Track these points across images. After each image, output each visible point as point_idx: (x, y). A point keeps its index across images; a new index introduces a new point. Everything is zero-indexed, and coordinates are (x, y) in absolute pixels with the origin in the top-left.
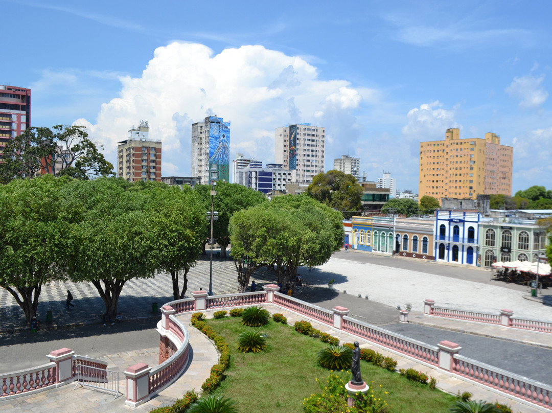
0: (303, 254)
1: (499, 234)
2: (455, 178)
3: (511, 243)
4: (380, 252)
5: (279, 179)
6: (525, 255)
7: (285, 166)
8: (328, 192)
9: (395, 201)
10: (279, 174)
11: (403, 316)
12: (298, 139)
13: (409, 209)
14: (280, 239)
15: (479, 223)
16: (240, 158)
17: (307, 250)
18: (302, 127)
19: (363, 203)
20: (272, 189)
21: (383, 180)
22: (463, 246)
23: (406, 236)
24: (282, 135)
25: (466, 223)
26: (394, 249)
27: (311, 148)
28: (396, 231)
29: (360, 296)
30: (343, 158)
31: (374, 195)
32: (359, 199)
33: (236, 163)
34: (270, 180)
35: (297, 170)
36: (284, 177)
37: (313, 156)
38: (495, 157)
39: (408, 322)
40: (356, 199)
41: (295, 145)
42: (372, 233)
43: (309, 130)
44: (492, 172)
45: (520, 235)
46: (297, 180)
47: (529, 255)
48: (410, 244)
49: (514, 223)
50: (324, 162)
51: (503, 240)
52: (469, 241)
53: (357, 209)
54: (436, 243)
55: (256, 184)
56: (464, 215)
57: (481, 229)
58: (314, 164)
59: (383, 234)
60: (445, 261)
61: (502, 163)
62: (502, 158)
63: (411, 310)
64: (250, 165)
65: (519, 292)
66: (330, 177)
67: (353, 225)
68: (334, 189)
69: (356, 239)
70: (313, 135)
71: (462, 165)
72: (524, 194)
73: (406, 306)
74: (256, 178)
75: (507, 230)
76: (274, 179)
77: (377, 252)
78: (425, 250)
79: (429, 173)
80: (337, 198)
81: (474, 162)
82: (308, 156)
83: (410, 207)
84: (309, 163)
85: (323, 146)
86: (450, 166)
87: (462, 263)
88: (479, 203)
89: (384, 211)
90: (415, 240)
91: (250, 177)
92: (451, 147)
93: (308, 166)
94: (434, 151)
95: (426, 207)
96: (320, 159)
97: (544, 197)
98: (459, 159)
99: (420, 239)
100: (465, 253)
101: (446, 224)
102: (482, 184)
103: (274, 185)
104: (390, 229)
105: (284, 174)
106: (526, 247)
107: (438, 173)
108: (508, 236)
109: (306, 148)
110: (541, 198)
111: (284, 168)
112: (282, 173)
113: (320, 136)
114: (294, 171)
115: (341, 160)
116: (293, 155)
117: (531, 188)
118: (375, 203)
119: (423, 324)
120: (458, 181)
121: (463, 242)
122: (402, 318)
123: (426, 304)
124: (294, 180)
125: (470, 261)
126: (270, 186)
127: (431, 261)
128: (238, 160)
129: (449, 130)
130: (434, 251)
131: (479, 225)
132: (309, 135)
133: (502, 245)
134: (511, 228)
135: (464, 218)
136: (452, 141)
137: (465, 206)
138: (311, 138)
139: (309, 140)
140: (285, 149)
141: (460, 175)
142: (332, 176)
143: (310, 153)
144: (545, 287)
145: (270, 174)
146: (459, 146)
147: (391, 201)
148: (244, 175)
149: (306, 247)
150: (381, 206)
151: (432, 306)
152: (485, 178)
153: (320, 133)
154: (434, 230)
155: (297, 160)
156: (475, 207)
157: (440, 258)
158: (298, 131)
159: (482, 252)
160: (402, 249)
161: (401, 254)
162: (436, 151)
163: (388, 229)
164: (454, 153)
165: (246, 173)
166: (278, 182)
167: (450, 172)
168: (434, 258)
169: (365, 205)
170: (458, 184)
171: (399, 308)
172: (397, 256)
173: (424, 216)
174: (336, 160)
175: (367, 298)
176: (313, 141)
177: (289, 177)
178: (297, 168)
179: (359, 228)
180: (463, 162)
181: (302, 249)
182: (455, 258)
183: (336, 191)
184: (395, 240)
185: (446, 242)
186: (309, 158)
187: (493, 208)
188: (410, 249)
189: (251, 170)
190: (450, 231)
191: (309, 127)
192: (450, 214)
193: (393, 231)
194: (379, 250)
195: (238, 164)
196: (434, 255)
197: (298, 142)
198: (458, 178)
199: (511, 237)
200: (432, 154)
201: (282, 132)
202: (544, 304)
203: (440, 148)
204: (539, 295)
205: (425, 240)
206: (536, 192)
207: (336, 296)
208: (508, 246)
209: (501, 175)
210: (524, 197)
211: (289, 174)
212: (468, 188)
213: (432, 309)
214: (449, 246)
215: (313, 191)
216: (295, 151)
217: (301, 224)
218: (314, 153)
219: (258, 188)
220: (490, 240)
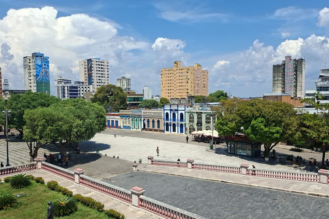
0: (74, 135)
1: (195, 116)
2: (179, 88)
3: (202, 121)
4: (135, 129)
5: (82, 91)
6: (209, 127)
7: (86, 83)
8: (106, 97)
9: (146, 101)
10: (82, 87)
11: (135, 167)
12: (93, 67)
13: (153, 105)
14: (56, 127)
15: (185, 111)
16: (60, 78)
17: (76, 132)
18: (95, 60)
19: (128, 102)
20: (78, 96)
21: (145, 90)
22: (178, 123)
23: (148, 119)
24: (83, 65)
25: (179, 111)
26: (143, 127)
27: (100, 72)
28: (143, 117)
29: (114, 157)
30: (121, 78)
31: (134, 98)
32: (125, 100)
33: (57, 81)
34: (77, 91)
35: (93, 85)
36: (85, 89)
37: (102, 77)
38: (199, 76)
39: (138, 170)
40: (123, 100)
41: (91, 70)
42: (131, 119)
43: (99, 62)
44: (198, 84)
45: (206, 116)
46: (93, 91)
47: (211, 127)
48: (151, 123)
49: (203, 110)
50: (109, 80)
51: (206, 119)
52: (181, 121)
53: (124, 106)
54: (164, 122)
55: (68, 93)
56: (178, 107)
57: (186, 114)
58: (103, 81)
59: (137, 119)
60: (169, 132)
61: (203, 79)
62: (203, 76)
63: (142, 162)
64: (64, 82)
65: (204, 147)
66: (107, 88)
67: (120, 115)
68: (110, 95)
69: (122, 123)
70: (102, 65)
71: (183, 81)
72: (213, 95)
73: (139, 161)
74: (68, 90)
75: (199, 114)
76: (79, 90)
77: (134, 129)
78: (159, 127)
79: (166, 85)
80: (112, 100)
81: (189, 79)
82: (99, 77)
83: (154, 104)
84: (100, 81)
85: (108, 72)
86: (177, 81)
87: (178, 133)
88: (189, 100)
89: (140, 107)
90: (153, 122)
91: (64, 90)
92: (177, 71)
93: (99, 83)
94: (168, 74)
95: (163, 104)
96: (107, 79)
97: (223, 96)
98: (181, 78)
99: (156, 121)
100: (179, 128)
101: (169, 112)
102: (193, 90)
103: (79, 94)
104: (140, 116)
105: (85, 87)
106: (210, 122)
107: (171, 85)
108: (200, 117)
109: (98, 72)
110: (222, 96)
111: (85, 84)
112: (84, 87)
113: (106, 66)
114: (91, 86)
115: (120, 79)
116: (90, 76)
117: (217, 92)
118: (135, 102)
119: (146, 171)
120: (181, 89)
121: (178, 121)
122: (134, 168)
123: (149, 159)
124: (91, 91)
125: (182, 131)
126: (77, 94)
127: (162, 133)
128: (58, 80)
129: (175, 62)
130: (163, 127)
131: (185, 112)
132: (99, 65)
133: (198, 122)
134: (201, 113)
135: (178, 109)
136: (177, 68)
137: (182, 102)
138: (100, 66)
139: (100, 68)
140: (85, 73)
141: (182, 86)
142: (109, 88)
143: (100, 75)
144: (218, 143)
145: (76, 87)
146: (181, 71)
147: (144, 101)
148: (60, 89)
149: (75, 130)
150: (138, 104)
151: (152, 160)
152: (194, 87)
153: (106, 64)
154: (163, 116)
155: (93, 79)
156: (187, 102)
157: (166, 131)
158: (92, 63)
159: (187, 126)
160: (146, 127)
161: (147, 130)
162: (169, 74)
163: (138, 116)
164: (179, 75)
165: (61, 87)
166: (82, 92)
167: (177, 85)
168: (163, 131)
169: (129, 104)
170: (181, 91)
171: (135, 162)
172: (144, 131)
173: (159, 109)
174: (118, 79)
175: (118, 157)
176: (102, 68)
177: (88, 89)
178: (93, 84)
179: (124, 117)
180: (183, 79)
181: (73, 132)
182: (174, 130)
183: (112, 97)
184: (142, 122)
185: (169, 122)
186: (100, 78)
187: (196, 103)
188: (151, 127)
189: (64, 85)
190: (171, 116)
191: (99, 60)
192: (171, 107)
193: (141, 117)
194: (135, 128)
195: (59, 82)
196: (163, 130)
197: (92, 69)
198: (181, 88)
199: (202, 117)
200: (167, 75)
201: (83, 63)
202: (216, 153)
203: (171, 72)
204: (214, 148)
205: (158, 122)
206: (219, 93)
207: (100, 158)
208: (200, 122)
209: (203, 86)
210: (213, 96)
211: (89, 88)
212: (186, 93)
213: (152, 161)
214: (171, 124)
215: (98, 96)
216: (91, 74)
217: (73, 116)
218: (103, 76)
219: (69, 96)
220: (191, 120)
